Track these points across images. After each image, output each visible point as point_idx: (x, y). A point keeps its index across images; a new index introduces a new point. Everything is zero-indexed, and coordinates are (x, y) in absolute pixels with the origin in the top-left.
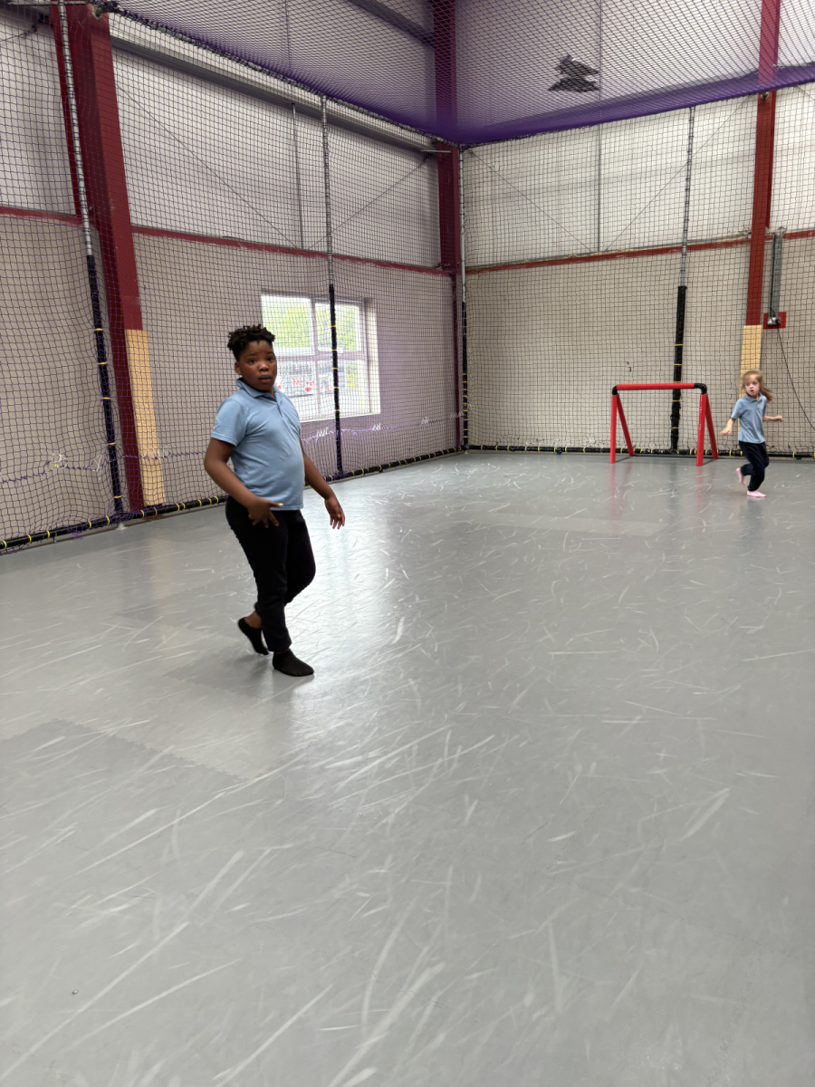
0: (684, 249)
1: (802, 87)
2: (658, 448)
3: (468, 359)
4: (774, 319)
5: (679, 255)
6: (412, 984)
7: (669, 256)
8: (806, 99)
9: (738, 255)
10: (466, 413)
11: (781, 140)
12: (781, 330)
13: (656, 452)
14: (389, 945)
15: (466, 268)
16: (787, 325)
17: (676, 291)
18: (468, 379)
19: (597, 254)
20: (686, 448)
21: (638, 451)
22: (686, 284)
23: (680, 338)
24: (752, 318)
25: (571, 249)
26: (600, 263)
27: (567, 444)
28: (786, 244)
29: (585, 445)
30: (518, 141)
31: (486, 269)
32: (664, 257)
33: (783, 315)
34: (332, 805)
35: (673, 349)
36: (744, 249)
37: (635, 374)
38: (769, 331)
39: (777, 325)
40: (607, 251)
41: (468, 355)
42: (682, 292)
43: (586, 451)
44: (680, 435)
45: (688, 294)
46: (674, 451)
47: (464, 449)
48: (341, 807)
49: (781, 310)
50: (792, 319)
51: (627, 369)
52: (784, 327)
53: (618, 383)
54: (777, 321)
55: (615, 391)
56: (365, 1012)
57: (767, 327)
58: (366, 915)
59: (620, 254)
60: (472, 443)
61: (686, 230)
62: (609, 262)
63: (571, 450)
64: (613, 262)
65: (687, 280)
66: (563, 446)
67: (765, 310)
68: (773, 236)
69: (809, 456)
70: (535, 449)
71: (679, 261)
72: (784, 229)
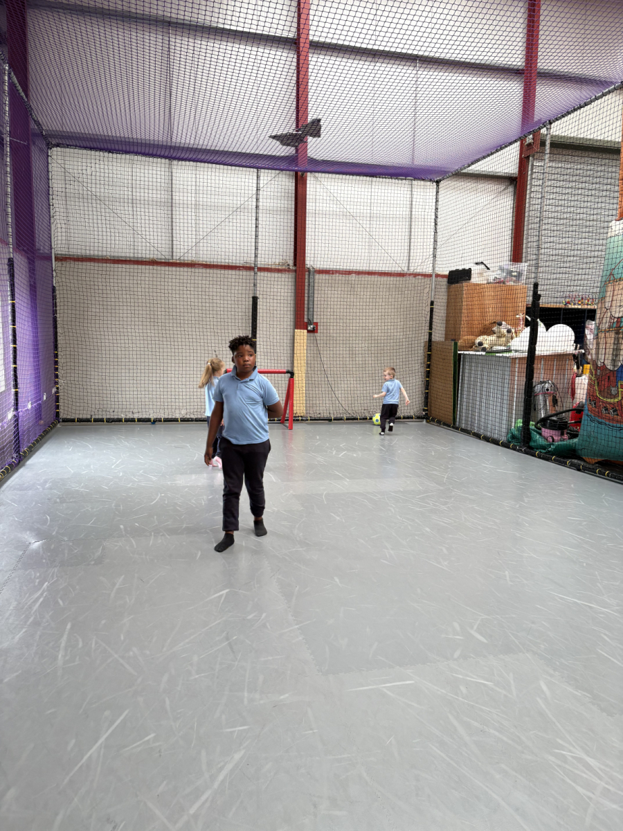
0: (256, 270)
1: (317, 174)
3: (59, 338)
4: (312, 326)
5: (251, 273)
7: (237, 272)
9: (287, 280)
10: (58, 388)
12: (316, 334)
15: (55, 257)
16: (319, 331)
17: (251, 299)
18: (59, 357)
19: (171, 261)
22: (258, 296)
24: (299, 324)
25: (146, 253)
26: (182, 269)
27: (162, 416)
28: (317, 276)
29: (178, 416)
32: (234, 272)
33: (316, 324)
36: (290, 276)
38: (310, 334)
39: (314, 331)
40: (179, 259)
41: (59, 334)
42: (255, 299)
43: (181, 421)
45: (260, 302)
49: (315, 321)
50: (322, 328)
52: (317, 332)
54: (314, 328)
57: (309, 331)
60: (65, 416)
61: (256, 256)
62: (189, 270)
63: (167, 420)
64: (193, 270)
65: (258, 292)
66: (159, 417)
67: (306, 320)
68: (309, 270)
69: (341, 419)
70: (132, 420)
71: (252, 277)
72: (315, 267)
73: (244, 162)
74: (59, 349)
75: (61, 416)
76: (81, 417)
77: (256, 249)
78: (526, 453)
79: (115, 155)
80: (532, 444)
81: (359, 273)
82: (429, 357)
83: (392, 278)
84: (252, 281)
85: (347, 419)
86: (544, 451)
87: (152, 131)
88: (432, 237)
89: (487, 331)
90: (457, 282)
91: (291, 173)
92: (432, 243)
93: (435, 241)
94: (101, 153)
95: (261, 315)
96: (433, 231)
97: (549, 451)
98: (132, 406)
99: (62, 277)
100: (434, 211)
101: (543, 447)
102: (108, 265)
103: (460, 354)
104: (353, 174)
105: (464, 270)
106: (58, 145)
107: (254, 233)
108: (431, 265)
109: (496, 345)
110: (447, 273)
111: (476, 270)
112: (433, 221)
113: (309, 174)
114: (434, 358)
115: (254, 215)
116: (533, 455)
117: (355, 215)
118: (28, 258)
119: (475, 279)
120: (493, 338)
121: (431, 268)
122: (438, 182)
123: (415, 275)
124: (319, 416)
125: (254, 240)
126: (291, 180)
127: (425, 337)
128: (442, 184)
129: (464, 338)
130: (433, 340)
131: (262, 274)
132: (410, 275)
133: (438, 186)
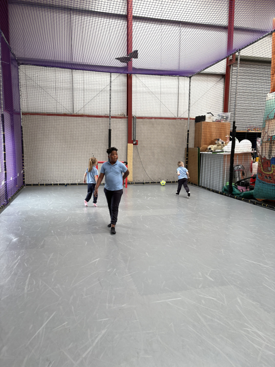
0: (110, 117)
1: (136, 75)
3: (24, 149)
4: (135, 142)
5: (109, 119)
7: (102, 119)
9: (124, 122)
10: (23, 171)
15: (22, 113)
16: (138, 144)
17: (108, 131)
18: (24, 157)
19: (73, 114)
22: (111, 129)
24: (129, 141)
26: (77, 118)
27: (70, 183)
28: (137, 120)
29: (77, 182)
32: (100, 119)
36: (125, 120)
40: (76, 113)
41: (24, 147)
42: (110, 131)
43: (78, 185)
45: (112, 132)
49: (136, 140)
50: (139, 143)
52: (137, 145)
54: (136, 143)
57: (134, 144)
59: (85, 115)
60: (27, 183)
61: (110, 111)
62: (81, 118)
63: (72, 184)
64: (82, 118)
65: (111, 127)
66: (68, 183)
67: (132, 139)
68: (133, 117)
69: (149, 183)
70: (57, 184)
71: (109, 121)
72: (136, 116)
73: (104, 70)
74: (24, 154)
75: (26, 183)
76: (34, 183)
77: (110, 108)
78: (231, 197)
79: (47, 68)
80: (233, 193)
81: (156, 118)
82: (187, 155)
83: (170, 120)
84: (109, 122)
85: (151, 183)
86: (239, 196)
87: (64, 57)
88: (188, 102)
89: (213, 143)
90: (199, 122)
91: (125, 74)
92: (188, 104)
93: (189, 103)
94: (42, 67)
95: (113, 137)
96: (188, 99)
97: (241, 196)
98: (56, 178)
99: (25, 122)
100: (188, 90)
101: (238, 194)
102: (45, 116)
103: (201, 154)
104: (152, 74)
105: (202, 116)
106: (22, 64)
107: (109, 101)
108: (188, 114)
109: (217, 149)
110: (195, 118)
111: (207, 116)
112: (188, 94)
113: (133, 75)
114: (190, 155)
115: (109, 93)
116: (234, 198)
117: (153, 92)
118: (10, 114)
119: (207, 120)
120: (215, 146)
121: (188, 116)
122: (190, 77)
123: (181, 119)
124: (139, 181)
125: (109, 105)
126: (125, 78)
127: (185, 146)
128: (192, 78)
129: (203, 146)
130: (189, 147)
131: (113, 119)
132: (178, 118)
133: (190, 79)
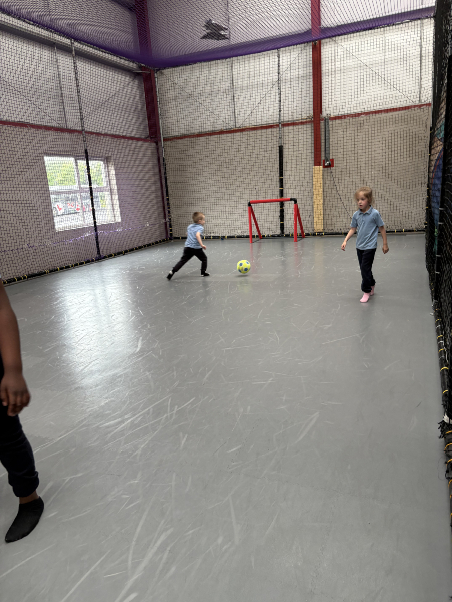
0: (280, 126)
2: (274, 234)
3: (169, 189)
4: (328, 162)
5: (278, 129)
6: (155, 542)
7: (273, 130)
8: (337, 45)
9: (308, 129)
10: (170, 219)
11: (326, 67)
12: (332, 168)
13: (273, 236)
14: (141, 523)
15: (163, 138)
16: (335, 165)
17: (278, 148)
18: (170, 200)
19: (235, 129)
20: (288, 233)
21: (264, 236)
22: (282, 145)
23: (281, 174)
24: (317, 162)
25: (220, 127)
26: (237, 134)
27: (227, 235)
28: (331, 123)
29: (236, 234)
30: (187, 66)
31: (175, 138)
32: (270, 130)
33: (332, 160)
34: (105, 448)
35: (278, 180)
36: (310, 126)
37: (259, 194)
38: (326, 169)
39: (330, 166)
40: (240, 127)
41: (168, 186)
42: (281, 149)
43: (237, 238)
44: (285, 226)
45: (284, 150)
46: (282, 235)
47: (171, 239)
48: (110, 448)
49: (331, 157)
50: (337, 162)
51: (255, 192)
52: (333, 166)
53: (251, 200)
54: (329, 163)
55: (249, 204)
56: (130, 563)
57: (325, 166)
58: (127, 508)
59: (247, 129)
60: (174, 236)
61: (280, 116)
62: (242, 133)
63: (229, 237)
65: (283, 142)
66: (224, 235)
67: (323, 158)
68: (325, 119)
70: (210, 237)
71: (278, 132)
72: (331, 115)
74: (169, 196)
76: (183, 236)
77: (280, 110)
84: (278, 135)
91: (311, 43)
113: (323, 40)
124: (332, 231)
131: (287, 128)
